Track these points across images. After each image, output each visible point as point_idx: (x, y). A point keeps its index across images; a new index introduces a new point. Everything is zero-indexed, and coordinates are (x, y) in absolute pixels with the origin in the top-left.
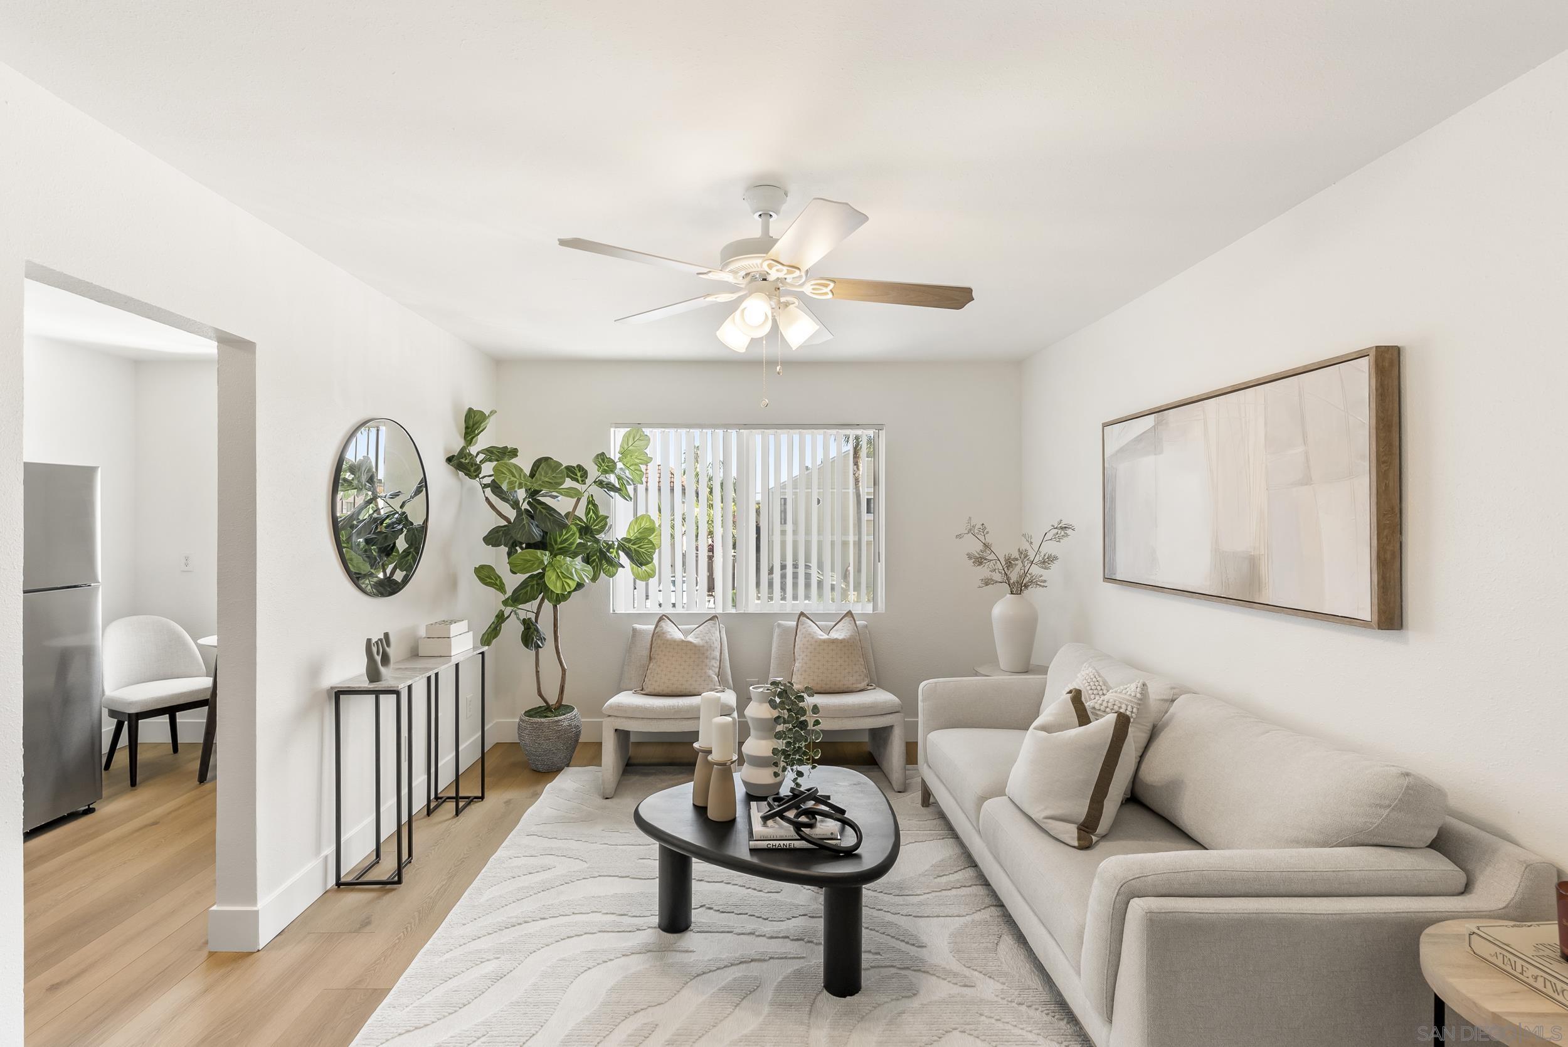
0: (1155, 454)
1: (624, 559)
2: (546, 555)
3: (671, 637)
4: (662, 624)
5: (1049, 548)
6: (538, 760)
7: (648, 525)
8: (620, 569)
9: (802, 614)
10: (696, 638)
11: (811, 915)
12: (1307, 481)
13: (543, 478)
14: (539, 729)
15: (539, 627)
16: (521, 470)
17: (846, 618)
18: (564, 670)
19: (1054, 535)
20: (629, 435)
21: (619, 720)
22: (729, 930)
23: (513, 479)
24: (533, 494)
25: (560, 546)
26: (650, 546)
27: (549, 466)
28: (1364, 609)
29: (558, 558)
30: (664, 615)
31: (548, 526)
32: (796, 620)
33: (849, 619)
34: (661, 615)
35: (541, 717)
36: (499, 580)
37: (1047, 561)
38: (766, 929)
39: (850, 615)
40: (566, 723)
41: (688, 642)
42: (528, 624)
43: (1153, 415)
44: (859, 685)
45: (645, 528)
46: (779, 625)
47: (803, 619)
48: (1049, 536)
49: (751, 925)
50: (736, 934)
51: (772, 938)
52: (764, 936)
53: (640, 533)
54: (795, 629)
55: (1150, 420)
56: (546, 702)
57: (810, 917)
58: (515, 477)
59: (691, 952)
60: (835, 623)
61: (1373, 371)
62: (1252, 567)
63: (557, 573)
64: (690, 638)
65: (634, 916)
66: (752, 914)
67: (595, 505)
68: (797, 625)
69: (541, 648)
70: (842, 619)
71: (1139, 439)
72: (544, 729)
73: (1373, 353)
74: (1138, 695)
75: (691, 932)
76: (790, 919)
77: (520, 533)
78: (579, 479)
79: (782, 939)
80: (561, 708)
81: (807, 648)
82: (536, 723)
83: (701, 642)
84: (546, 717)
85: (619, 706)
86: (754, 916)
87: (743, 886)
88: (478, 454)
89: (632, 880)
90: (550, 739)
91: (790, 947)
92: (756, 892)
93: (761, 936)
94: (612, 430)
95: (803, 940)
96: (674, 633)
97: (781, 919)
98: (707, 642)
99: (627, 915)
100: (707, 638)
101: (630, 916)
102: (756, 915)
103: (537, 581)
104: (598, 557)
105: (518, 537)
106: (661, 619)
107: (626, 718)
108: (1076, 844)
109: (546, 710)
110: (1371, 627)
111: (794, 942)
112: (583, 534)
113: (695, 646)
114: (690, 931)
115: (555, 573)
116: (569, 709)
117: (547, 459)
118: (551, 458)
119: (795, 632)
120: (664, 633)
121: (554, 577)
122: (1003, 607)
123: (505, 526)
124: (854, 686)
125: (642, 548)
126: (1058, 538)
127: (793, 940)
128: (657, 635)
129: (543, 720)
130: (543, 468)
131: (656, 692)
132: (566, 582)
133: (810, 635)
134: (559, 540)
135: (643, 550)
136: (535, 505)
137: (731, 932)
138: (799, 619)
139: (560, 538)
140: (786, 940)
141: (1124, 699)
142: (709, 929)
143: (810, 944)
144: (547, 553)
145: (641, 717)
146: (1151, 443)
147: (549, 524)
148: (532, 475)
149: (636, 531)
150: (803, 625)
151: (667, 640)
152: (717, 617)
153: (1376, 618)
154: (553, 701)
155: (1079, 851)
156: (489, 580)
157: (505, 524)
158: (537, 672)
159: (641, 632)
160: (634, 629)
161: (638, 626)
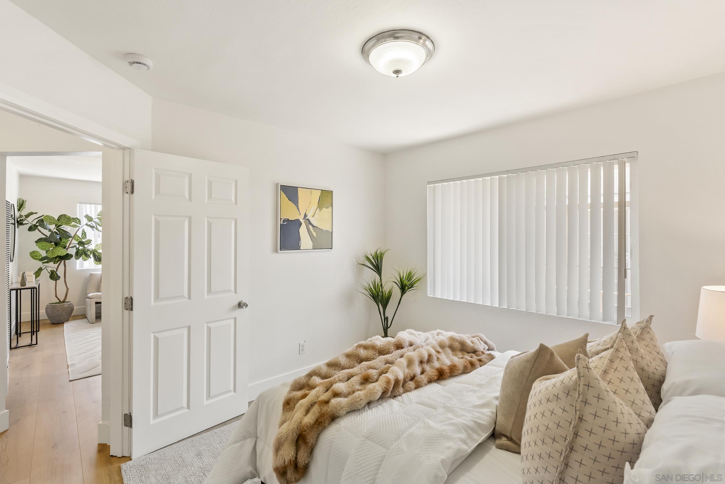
1: (91, 256)
6: (54, 319)
8: (90, 258)
13: (62, 221)
14: (55, 308)
15: (58, 273)
16: (54, 218)
18: (68, 289)
23: (51, 221)
24: (58, 226)
27: (66, 217)
40: (67, 306)
42: (53, 272)
56: (59, 299)
58: (52, 220)
67: (85, 233)
69: (58, 280)
72: (57, 307)
77: (52, 238)
78: (78, 223)
80: (65, 302)
90: (60, 311)
94: (78, 205)
104: (82, 252)
105: (52, 240)
112: (80, 243)
116: (69, 302)
117: (64, 215)
118: (66, 215)
123: (45, 238)
129: (57, 304)
130: (63, 218)
136: (58, 230)
148: (58, 220)
154: (62, 300)
156: (35, 257)
157: (45, 237)
158: (56, 289)
159: (94, 274)
160: (90, 274)
161: (93, 273)
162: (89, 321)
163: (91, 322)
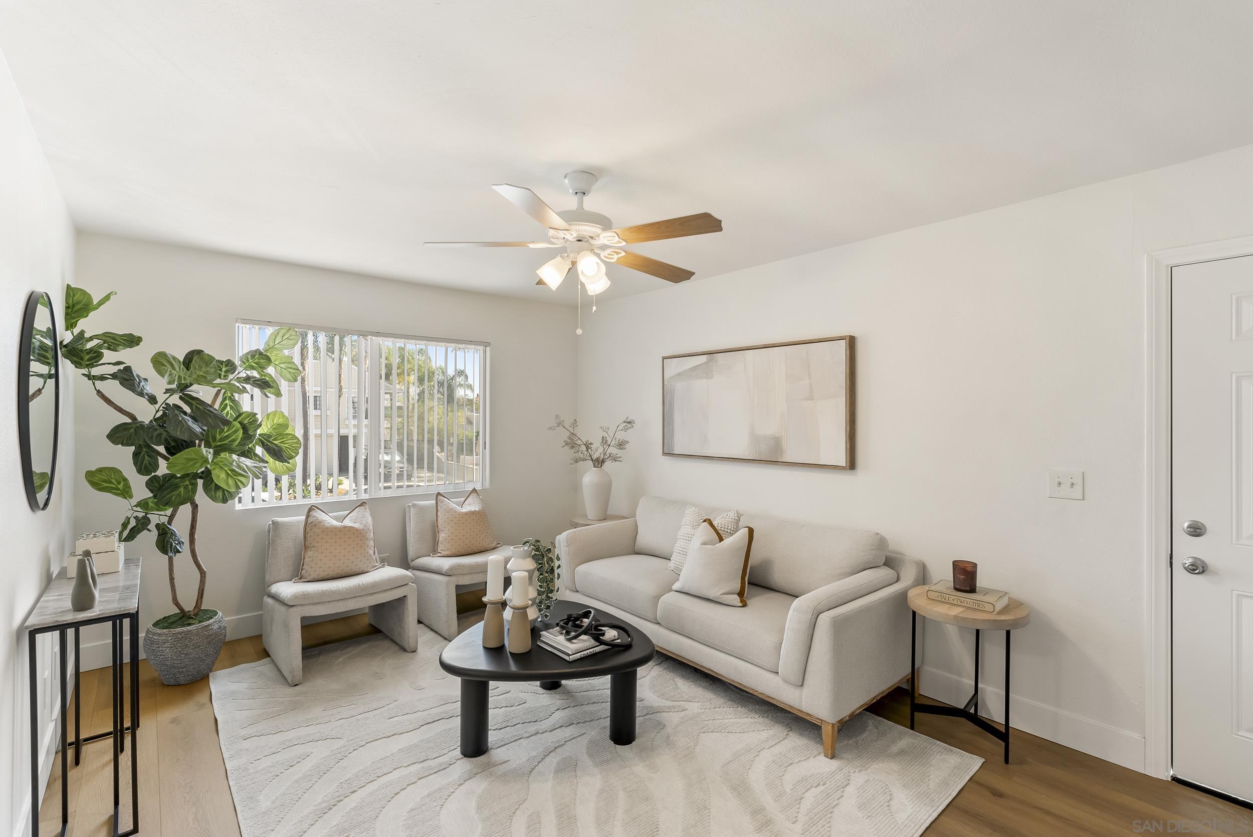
0: (707, 379)
2: (210, 453)
3: (330, 524)
4: (313, 513)
5: (621, 436)
6: (182, 672)
7: (281, 421)
9: (439, 494)
10: (355, 523)
11: (563, 707)
12: (811, 398)
13: (197, 372)
15: (174, 531)
16: (174, 359)
17: (473, 494)
18: (203, 573)
19: (624, 427)
20: (278, 333)
21: (306, 608)
22: (520, 737)
23: (173, 371)
25: (219, 444)
26: (295, 441)
27: (202, 359)
28: (842, 461)
29: (223, 455)
30: (313, 506)
31: (210, 423)
32: (435, 498)
33: (475, 495)
34: (310, 506)
35: (183, 626)
36: (122, 483)
37: (621, 445)
38: (543, 727)
39: (475, 492)
40: (216, 627)
41: (345, 527)
42: (164, 529)
43: (706, 355)
44: (492, 545)
45: (278, 424)
46: (414, 505)
47: (440, 497)
48: (621, 428)
49: (532, 728)
50: (526, 738)
51: (552, 731)
52: (546, 731)
53: (274, 428)
54: (435, 507)
55: (704, 358)
56: (182, 609)
57: (562, 709)
58: (175, 369)
59: (507, 761)
60: (464, 499)
61: (848, 347)
62: (777, 444)
63: (226, 471)
64: (347, 522)
65: (435, 758)
66: (523, 722)
68: (437, 503)
69: (175, 550)
70: (469, 495)
71: (694, 369)
72: (192, 637)
73: (848, 339)
74: (737, 518)
75: (493, 750)
76: (551, 715)
79: (560, 729)
80: (200, 613)
81: (452, 521)
82: (180, 633)
83: (360, 525)
84: (189, 624)
85: (304, 595)
86: (525, 722)
87: (496, 708)
88: (91, 339)
89: (399, 736)
90: (199, 646)
91: (568, 732)
92: (508, 708)
93: (544, 732)
95: (573, 724)
96: (328, 520)
97: (546, 717)
98: (365, 526)
99: (428, 759)
100: (364, 522)
101: (431, 759)
102: (527, 721)
103: (189, 481)
106: (310, 510)
107: (312, 604)
108: (741, 605)
109: (184, 617)
110: (846, 469)
111: (568, 727)
113: (357, 530)
114: (491, 749)
115: (224, 472)
116: (213, 613)
117: (199, 352)
118: (203, 351)
119: (435, 509)
120: (320, 522)
121: (223, 475)
122: (590, 477)
123: (131, 423)
124: (490, 545)
125: (285, 444)
126: (625, 429)
127: (567, 726)
128: (310, 525)
129: (188, 628)
130: (196, 362)
131: (320, 577)
132: (238, 480)
133: (450, 511)
134: (218, 437)
135: (286, 445)
136: (188, 401)
137: (522, 738)
138: (437, 498)
139: (219, 435)
140: (563, 728)
141: (729, 521)
142: (503, 743)
143: (580, 724)
144: (211, 450)
145: (327, 601)
146: (704, 371)
147: (210, 420)
148: (184, 366)
149: (269, 427)
150: (442, 502)
151: (327, 528)
152: (365, 503)
153: (848, 464)
154: (189, 606)
155: (743, 608)
156: (105, 485)
157: (129, 421)
158: (172, 579)
159: (284, 524)
160: (274, 523)
161: (279, 519)
162: (283, 676)
163: (292, 681)
